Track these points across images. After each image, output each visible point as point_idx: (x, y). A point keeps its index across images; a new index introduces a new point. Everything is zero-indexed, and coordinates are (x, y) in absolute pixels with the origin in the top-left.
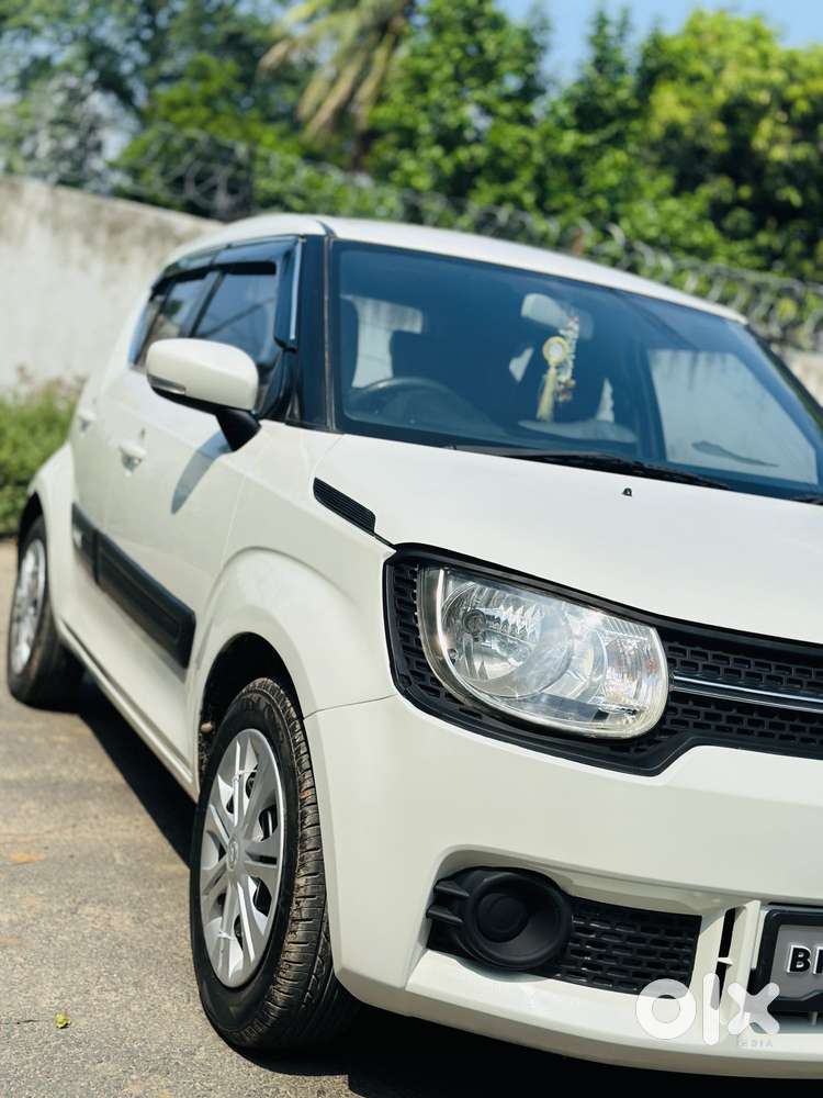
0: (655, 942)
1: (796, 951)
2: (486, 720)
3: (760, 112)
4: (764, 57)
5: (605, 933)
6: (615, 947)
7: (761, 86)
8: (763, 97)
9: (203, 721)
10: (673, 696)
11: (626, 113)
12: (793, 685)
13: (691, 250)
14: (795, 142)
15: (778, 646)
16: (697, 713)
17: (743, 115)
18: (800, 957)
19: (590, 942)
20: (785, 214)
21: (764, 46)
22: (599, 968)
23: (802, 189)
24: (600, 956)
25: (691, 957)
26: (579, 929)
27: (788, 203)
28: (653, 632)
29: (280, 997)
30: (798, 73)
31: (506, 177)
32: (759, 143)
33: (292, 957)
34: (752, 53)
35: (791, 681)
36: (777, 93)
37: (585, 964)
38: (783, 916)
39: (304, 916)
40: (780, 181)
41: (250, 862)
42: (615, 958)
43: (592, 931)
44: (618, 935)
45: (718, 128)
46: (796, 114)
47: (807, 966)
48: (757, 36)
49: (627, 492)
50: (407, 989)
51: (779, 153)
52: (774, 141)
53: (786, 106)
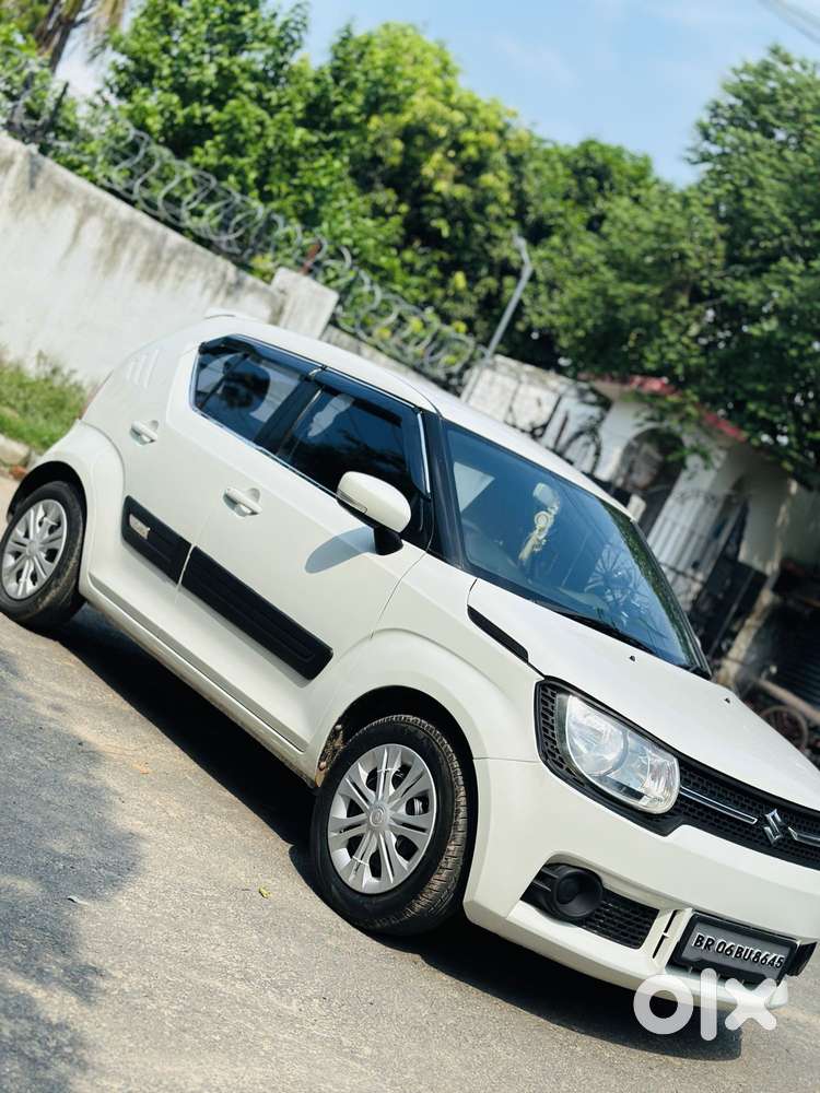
0: (636, 919)
1: (700, 936)
2: (586, 787)
3: (433, 142)
4: (448, 92)
5: (615, 910)
6: (617, 918)
7: (443, 121)
8: (442, 131)
9: (337, 723)
10: (680, 797)
11: (346, 124)
12: (726, 801)
13: (375, 269)
14: (457, 181)
15: (727, 780)
16: (686, 807)
17: (419, 141)
18: (700, 939)
19: (607, 914)
20: (433, 240)
21: (450, 80)
22: (606, 926)
23: (452, 224)
24: (608, 921)
25: (648, 929)
26: (603, 905)
27: (439, 231)
28: (675, 761)
29: (418, 907)
30: (476, 122)
31: (236, 149)
32: (428, 170)
33: (434, 887)
34: (438, 83)
35: (719, 795)
36: (454, 132)
37: (600, 924)
38: (701, 919)
39: (449, 867)
40: (437, 210)
41: (394, 824)
42: (614, 923)
43: (608, 907)
44: (620, 912)
45: (398, 145)
46: (464, 155)
47: (701, 944)
48: (445, 69)
49: (632, 658)
50: (508, 919)
51: (442, 186)
52: (439, 172)
53: (458, 146)
